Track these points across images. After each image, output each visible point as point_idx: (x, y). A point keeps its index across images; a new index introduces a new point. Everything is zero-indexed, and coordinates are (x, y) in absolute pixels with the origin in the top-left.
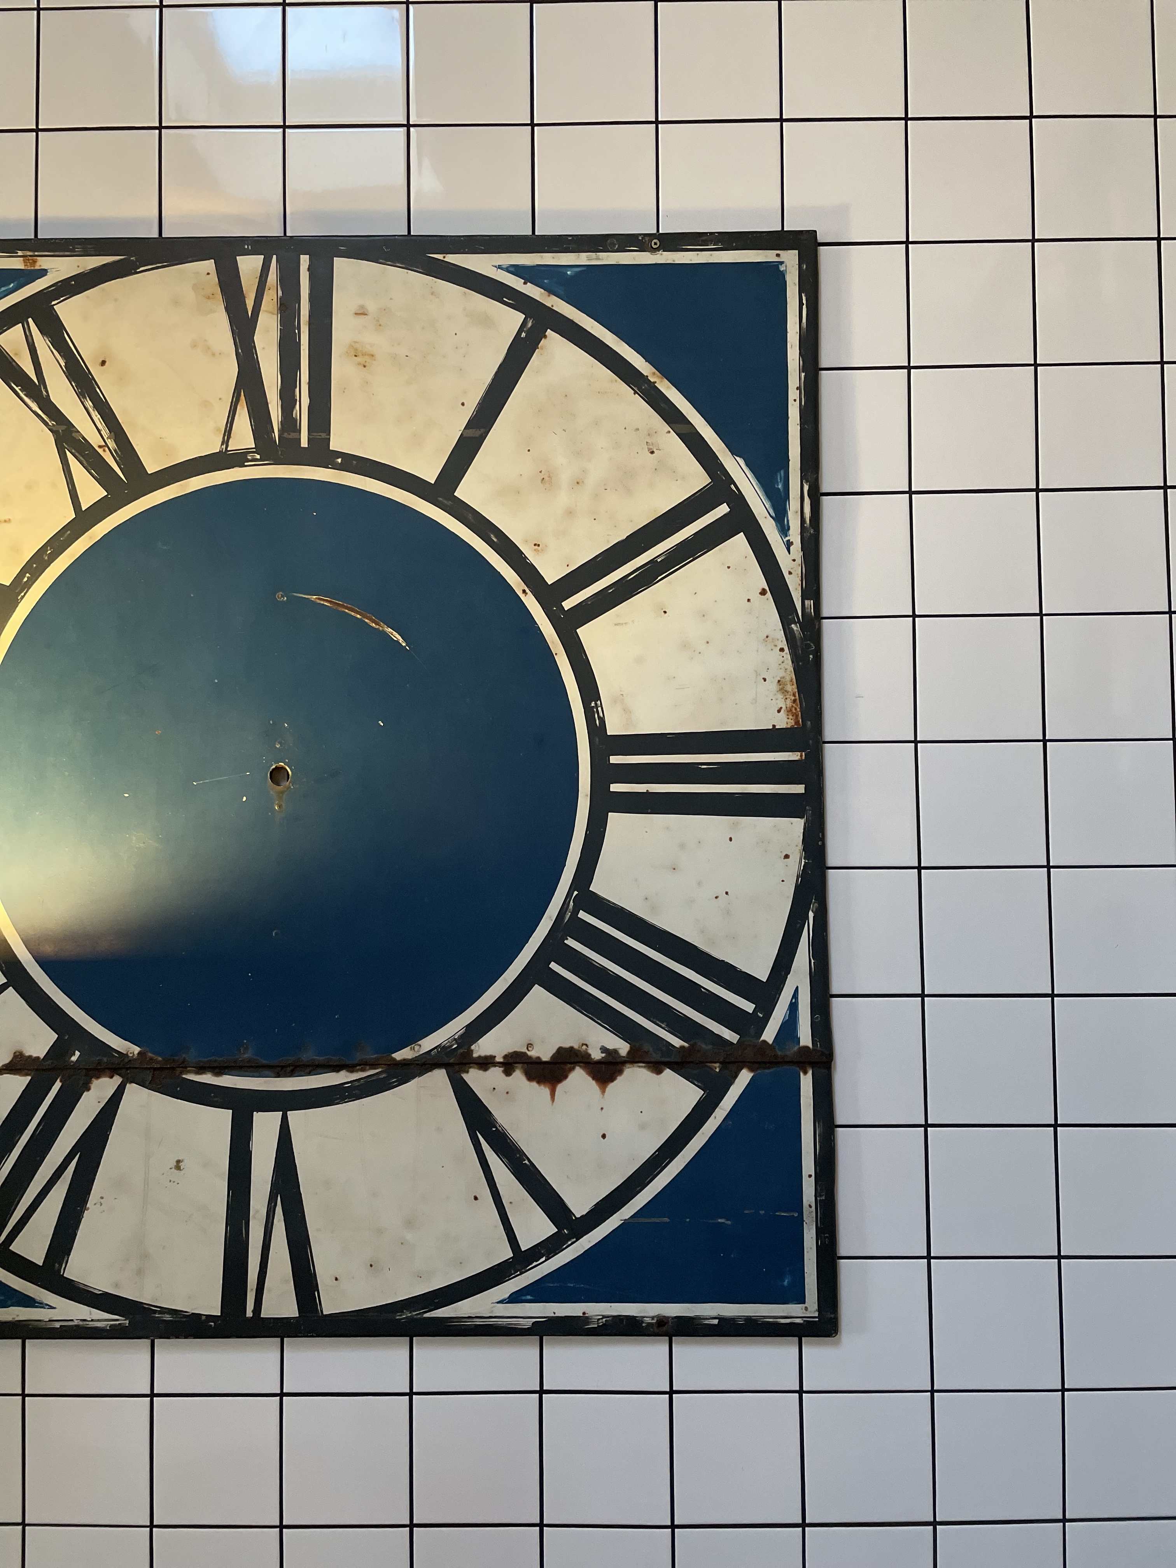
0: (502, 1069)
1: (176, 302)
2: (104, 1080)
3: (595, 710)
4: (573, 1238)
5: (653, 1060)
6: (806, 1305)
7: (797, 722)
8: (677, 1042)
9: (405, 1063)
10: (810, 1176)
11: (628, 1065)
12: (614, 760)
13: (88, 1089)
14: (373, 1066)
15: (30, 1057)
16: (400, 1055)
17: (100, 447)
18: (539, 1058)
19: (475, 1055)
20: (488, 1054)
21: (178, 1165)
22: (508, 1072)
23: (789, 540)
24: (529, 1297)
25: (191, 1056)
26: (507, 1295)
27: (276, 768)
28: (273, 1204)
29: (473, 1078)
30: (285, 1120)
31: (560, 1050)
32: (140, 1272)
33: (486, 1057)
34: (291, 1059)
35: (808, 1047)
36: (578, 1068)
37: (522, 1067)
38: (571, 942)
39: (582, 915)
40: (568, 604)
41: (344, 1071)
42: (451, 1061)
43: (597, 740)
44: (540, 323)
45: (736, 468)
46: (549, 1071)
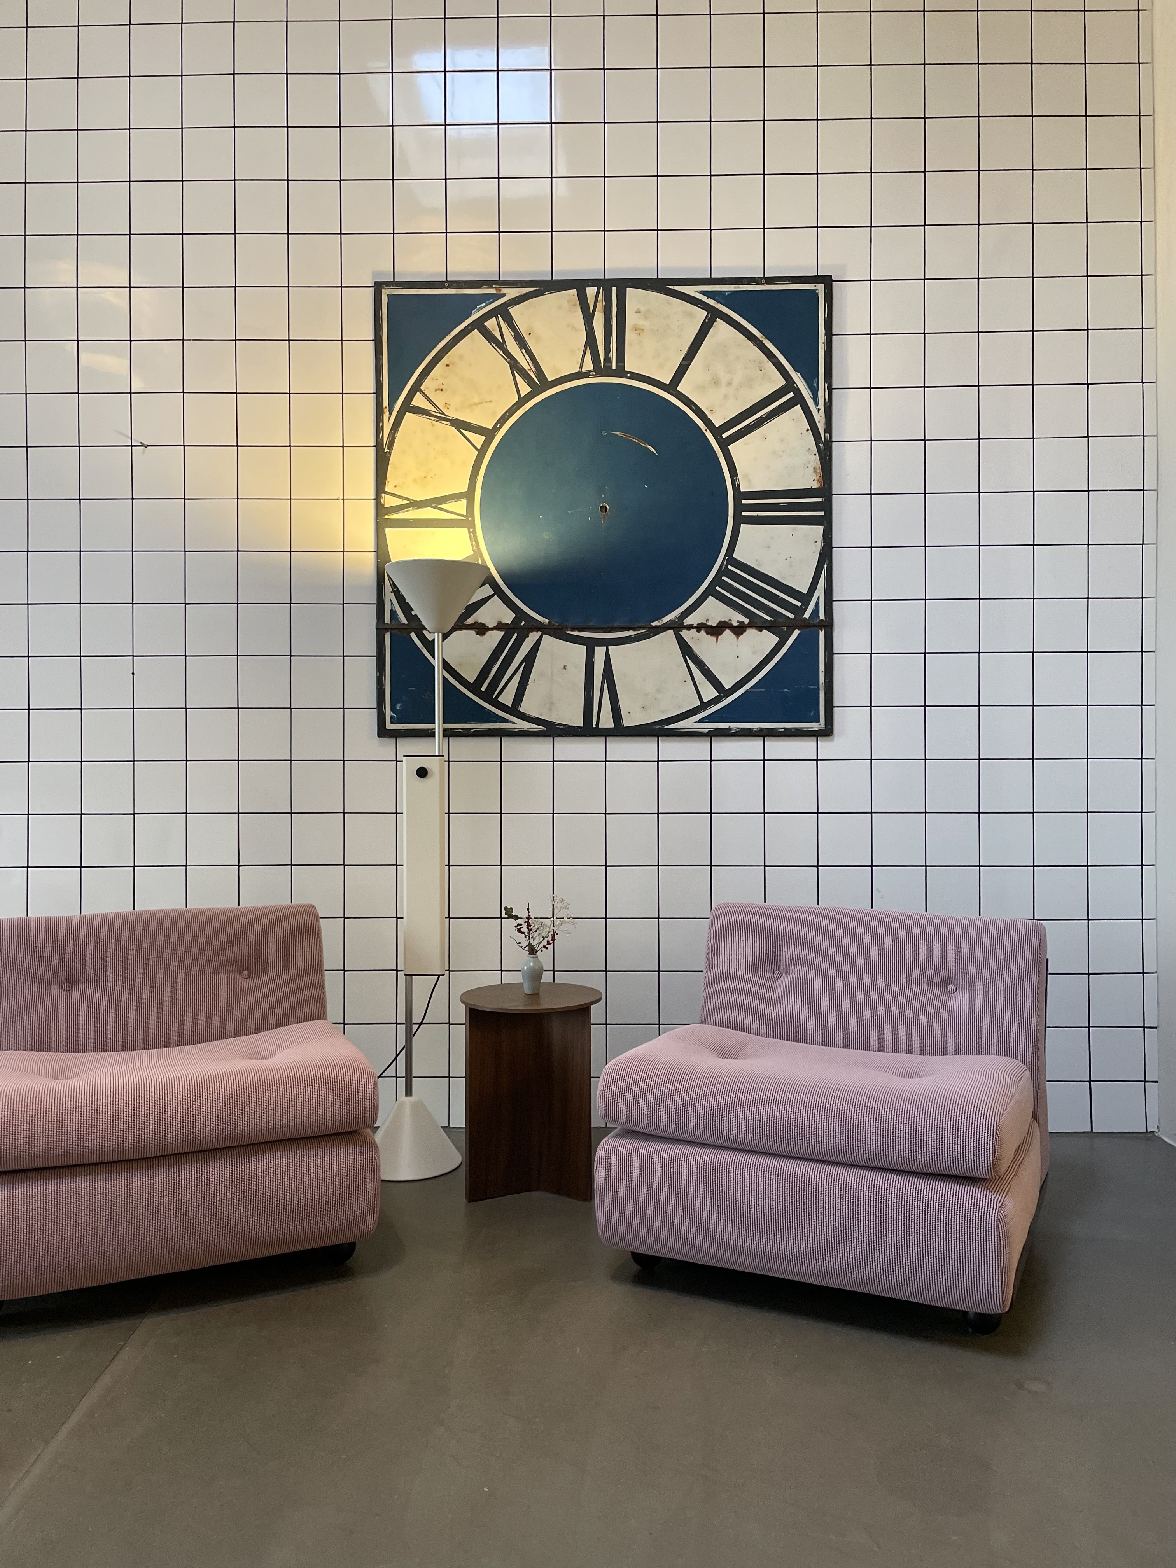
0: (697, 630)
1: (560, 307)
2: (534, 633)
3: (736, 480)
4: (725, 697)
5: (758, 625)
6: (820, 723)
7: (821, 485)
8: (769, 618)
9: (656, 627)
10: (823, 672)
11: (748, 628)
12: (744, 502)
13: (528, 637)
14: (643, 628)
15: (505, 623)
16: (655, 624)
17: (529, 370)
18: (711, 625)
19: (685, 624)
21: (565, 667)
23: (818, 408)
24: (706, 721)
25: (569, 625)
26: (698, 720)
27: (602, 506)
28: (603, 683)
29: (684, 633)
30: (607, 650)
31: (720, 621)
32: (550, 709)
33: (690, 625)
34: (610, 625)
35: (823, 620)
36: (727, 629)
37: (705, 629)
38: (724, 578)
39: (730, 567)
40: (724, 436)
41: (631, 630)
42: (676, 626)
43: (736, 493)
44: (714, 315)
45: (796, 377)
46: (716, 631)
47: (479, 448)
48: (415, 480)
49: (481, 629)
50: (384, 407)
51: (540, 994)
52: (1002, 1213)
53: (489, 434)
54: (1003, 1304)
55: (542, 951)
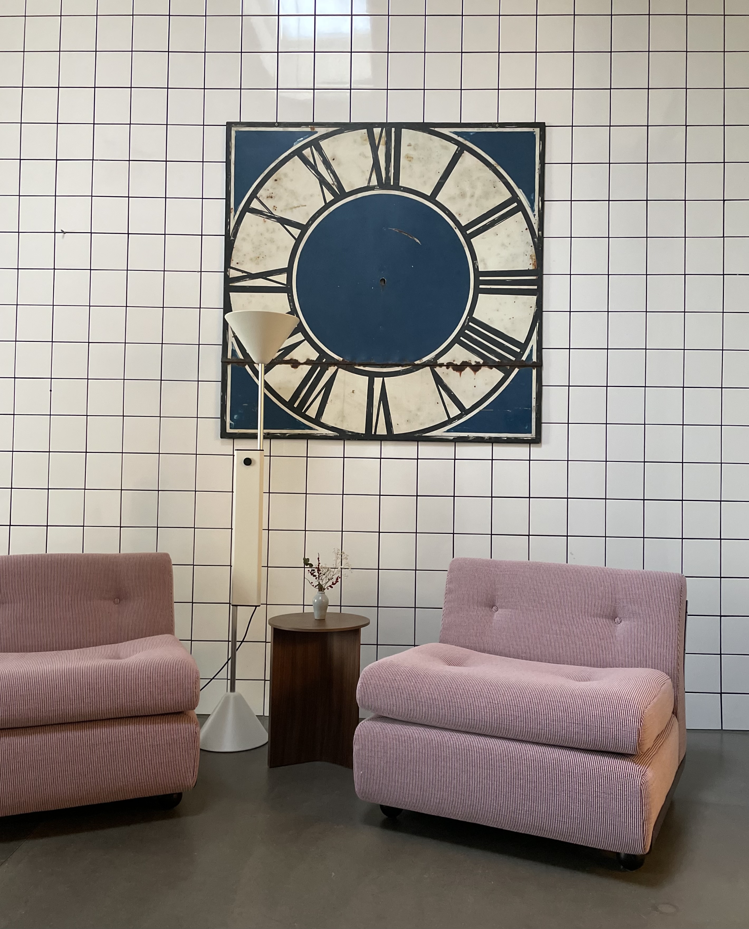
0: (446, 367)
1: (355, 142)
2: (332, 367)
3: (475, 263)
4: (465, 415)
5: (489, 365)
6: (532, 434)
7: (535, 268)
8: (497, 360)
9: (418, 365)
10: (534, 398)
11: (482, 366)
12: (481, 278)
13: (328, 370)
14: (409, 365)
15: (311, 360)
16: (415, 363)
18: (456, 364)
19: (438, 363)
20: (442, 362)
21: (353, 392)
22: (448, 368)
23: (534, 214)
24: (451, 431)
25: (358, 362)
26: (446, 430)
27: (382, 279)
28: (380, 403)
29: (437, 369)
30: (383, 380)
31: (463, 362)
32: (342, 421)
33: (441, 364)
34: (385, 362)
35: (535, 362)
36: (468, 367)
37: (452, 367)
38: (466, 331)
39: (470, 324)
40: (468, 232)
41: (400, 367)
42: (432, 364)
43: (476, 272)
44: (462, 149)
45: (519, 192)
46: (460, 368)
47: (297, 238)
48: (251, 259)
49: (295, 364)
50: (231, 208)
51: (326, 620)
52: (644, 780)
53: (304, 228)
54: (644, 847)
55: (328, 589)
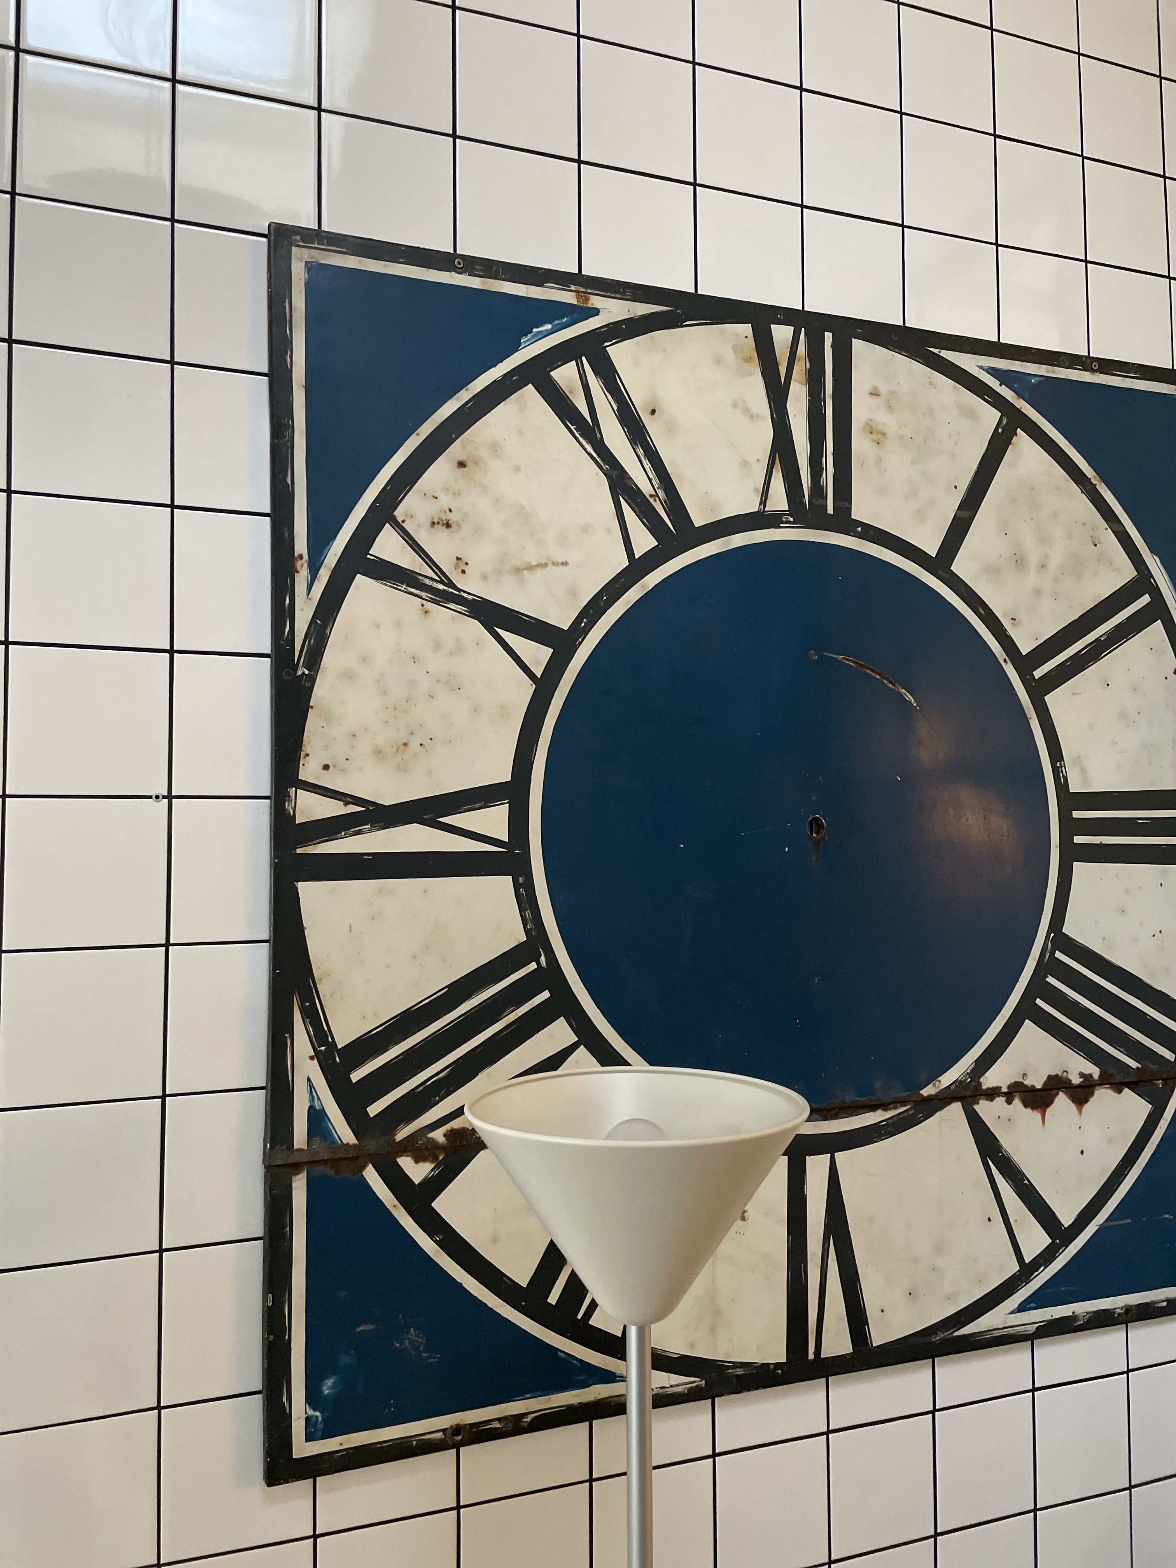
0: (1004, 1098)
1: (717, 361)
3: (1060, 769)
4: (1063, 1247)
5: (1118, 1081)
8: (1134, 1064)
9: (930, 1098)
11: (1097, 1087)
12: (1076, 814)
14: (903, 1103)
16: (927, 1091)
18: (1033, 1086)
19: (984, 1087)
20: (995, 1085)
21: (743, 1216)
22: (1009, 1102)
24: (1033, 1305)
27: (813, 818)
28: (827, 1245)
29: (983, 1108)
30: (833, 1161)
31: (1050, 1077)
32: (713, 1329)
33: (992, 1088)
36: (1061, 1093)
37: (1020, 1095)
38: (1051, 980)
39: (1058, 955)
40: (1037, 674)
41: (880, 1110)
42: (968, 1093)
43: (1062, 797)
44: (1010, 419)
45: (1154, 564)
46: (1041, 1097)
47: (539, 675)
48: (378, 752)
50: (296, 554)
53: (563, 642)
